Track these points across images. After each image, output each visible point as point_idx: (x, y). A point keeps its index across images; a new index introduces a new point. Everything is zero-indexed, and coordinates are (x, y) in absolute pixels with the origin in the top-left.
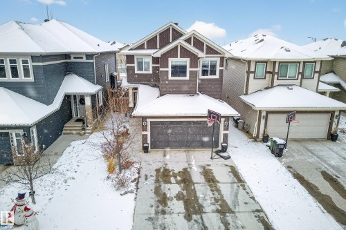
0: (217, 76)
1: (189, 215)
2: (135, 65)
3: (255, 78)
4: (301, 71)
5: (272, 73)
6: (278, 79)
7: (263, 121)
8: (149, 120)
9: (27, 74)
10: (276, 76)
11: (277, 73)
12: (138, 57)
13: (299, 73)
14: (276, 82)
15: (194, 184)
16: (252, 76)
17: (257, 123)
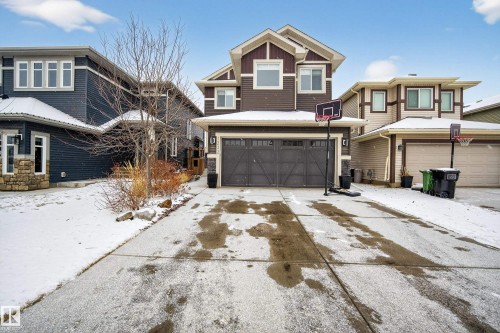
0: (324, 91)
1: (287, 268)
2: (215, 99)
3: (372, 112)
4: (437, 98)
5: (396, 103)
6: (406, 110)
7: (399, 156)
8: (219, 135)
9: (67, 83)
10: (402, 105)
11: (404, 101)
12: (220, 89)
13: (435, 101)
14: (403, 113)
15: (296, 216)
16: (367, 108)
17: (388, 159)
